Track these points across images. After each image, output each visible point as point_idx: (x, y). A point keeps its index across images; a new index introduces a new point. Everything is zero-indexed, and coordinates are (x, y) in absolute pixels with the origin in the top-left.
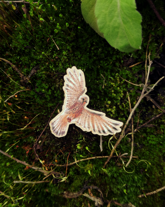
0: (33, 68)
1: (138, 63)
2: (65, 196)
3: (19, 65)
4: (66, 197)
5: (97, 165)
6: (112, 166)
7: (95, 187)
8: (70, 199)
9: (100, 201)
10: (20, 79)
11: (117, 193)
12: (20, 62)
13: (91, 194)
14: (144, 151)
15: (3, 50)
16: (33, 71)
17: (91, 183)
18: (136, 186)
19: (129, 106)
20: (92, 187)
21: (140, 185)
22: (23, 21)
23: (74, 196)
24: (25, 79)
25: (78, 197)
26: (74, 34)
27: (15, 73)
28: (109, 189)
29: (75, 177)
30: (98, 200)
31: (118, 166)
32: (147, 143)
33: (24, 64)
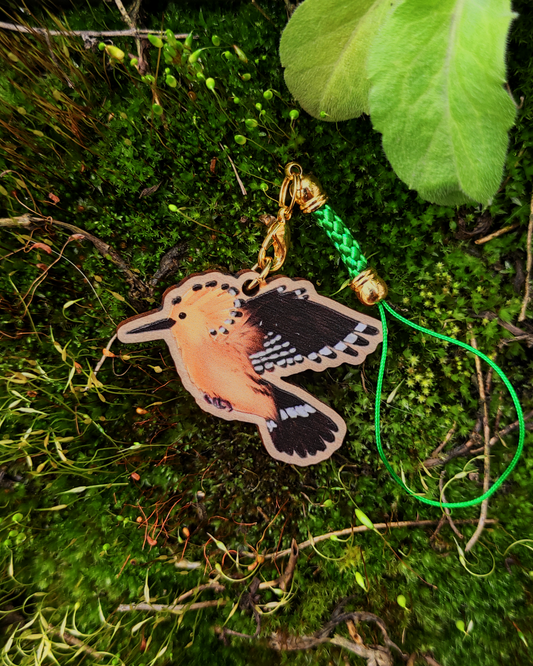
0: (167, 251)
1: (505, 230)
2: (274, 645)
3: (122, 242)
4: (278, 646)
5: (374, 549)
6: (420, 551)
7: (368, 617)
8: (292, 655)
9: (384, 656)
10: (127, 287)
11: (435, 628)
12: (124, 232)
13: (356, 636)
14: (517, 503)
15: (67, 195)
16: (167, 263)
17: (357, 605)
18: (492, 607)
19: (475, 368)
20: (360, 615)
21: (503, 606)
22: (131, 97)
23: (301, 646)
24: (142, 289)
25: (314, 649)
26: (301, 140)
27: (110, 270)
28: (408, 620)
29: (310, 588)
30: (378, 653)
31: (437, 551)
32: (525, 476)
33: (140, 240)
